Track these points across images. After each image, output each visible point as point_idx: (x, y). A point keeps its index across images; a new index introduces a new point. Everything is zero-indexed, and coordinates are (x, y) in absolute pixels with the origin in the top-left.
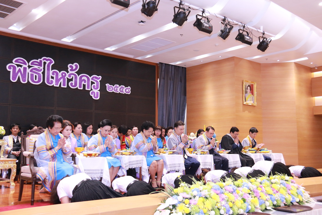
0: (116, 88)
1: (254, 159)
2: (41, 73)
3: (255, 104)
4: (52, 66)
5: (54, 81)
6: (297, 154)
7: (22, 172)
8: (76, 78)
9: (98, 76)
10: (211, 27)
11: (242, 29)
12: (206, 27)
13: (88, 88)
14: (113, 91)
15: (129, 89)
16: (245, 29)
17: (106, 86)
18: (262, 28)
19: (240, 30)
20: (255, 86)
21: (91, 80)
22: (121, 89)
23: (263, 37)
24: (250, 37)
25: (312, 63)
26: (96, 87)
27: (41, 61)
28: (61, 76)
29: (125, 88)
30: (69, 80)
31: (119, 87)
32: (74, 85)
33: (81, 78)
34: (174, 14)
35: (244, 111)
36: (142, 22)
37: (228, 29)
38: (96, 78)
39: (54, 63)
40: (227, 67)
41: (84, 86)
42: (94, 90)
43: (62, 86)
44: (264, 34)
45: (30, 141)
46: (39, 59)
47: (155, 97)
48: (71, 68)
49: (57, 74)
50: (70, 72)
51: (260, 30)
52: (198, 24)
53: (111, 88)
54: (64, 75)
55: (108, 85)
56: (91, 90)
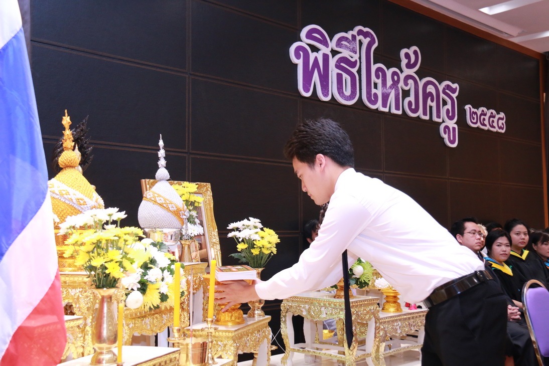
2: (355, 71)
4: (374, 52)
5: (380, 95)
8: (416, 87)
9: (453, 83)
13: (438, 116)
14: (479, 124)
15: (502, 119)
17: (465, 111)
21: (442, 95)
26: (450, 115)
27: (353, 37)
28: (391, 82)
29: (497, 116)
30: (405, 94)
31: (489, 114)
32: (413, 106)
33: (425, 87)
38: (450, 88)
39: (377, 44)
41: (431, 109)
42: (448, 122)
43: (394, 111)
46: (351, 33)
47: (541, 142)
48: (407, 61)
49: (384, 76)
50: (407, 72)
53: (474, 117)
54: (396, 78)
55: (470, 108)
56: (443, 121)
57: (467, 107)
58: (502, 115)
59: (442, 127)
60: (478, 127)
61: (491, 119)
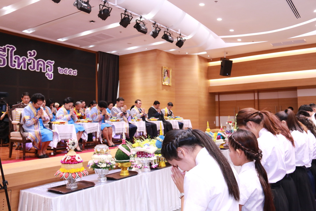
0: (65, 71)
1: (172, 125)
2: (5, 57)
3: (170, 85)
4: (14, 52)
5: (16, 64)
6: (198, 120)
7: (11, 137)
8: (34, 62)
9: (52, 61)
10: (146, 29)
11: (166, 31)
12: (143, 29)
13: (44, 70)
14: (64, 73)
15: (76, 71)
16: (168, 31)
17: (58, 69)
18: (179, 30)
19: (165, 32)
20: (171, 71)
21: (46, 64)
22: (70, 72)
23: (180, 37)
24: (171, 37)
25: (209, 56)
26: (50, 70)
27: (5, 48)
28: (22, 61)
29: (73, 71)
30: (28, 64)
31: (69, 70)
32: (32, 68)
33: (38, 62)
34: (121, 19)
35: (163, 89)
36: (92, 21)
37: (157, 31)
38: (50, 62)
39: (15, 50)
40: (151, 56)
41: (41, 69)
42: (49, 72)
43: (23, 69)
44: (180, 35)
45: (16, 113)
46: (3, 47)
47: (96, 78)
48: (30, 54)
49: (19, 59)
50: (30, 58)
51: (178, 32)
52: (137, 26)
53: (61, 71)
54: (24, 59)
55: (60, 68)
56: (47, 72)
57: (59, 68)
59: (46, 74)
60: (63, 74)
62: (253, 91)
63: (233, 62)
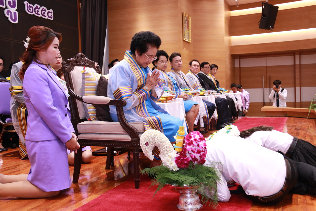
0: (36, 10)
14: (34, 13)
15: (51, 13)
17: (24, 5)
26: (12, 5)
29: (47, 11)
31: (41, 9)
42: (10, 9)
47: (78, 27)
53: (30, 9)
55: (27, 3)
56: (6, 8)
57: (25, 3)
58: (51, 10)
59: (6, 11)
60: (33, 14)
61: (43, 12)
62: (293, 53)
63: (279, 9)
